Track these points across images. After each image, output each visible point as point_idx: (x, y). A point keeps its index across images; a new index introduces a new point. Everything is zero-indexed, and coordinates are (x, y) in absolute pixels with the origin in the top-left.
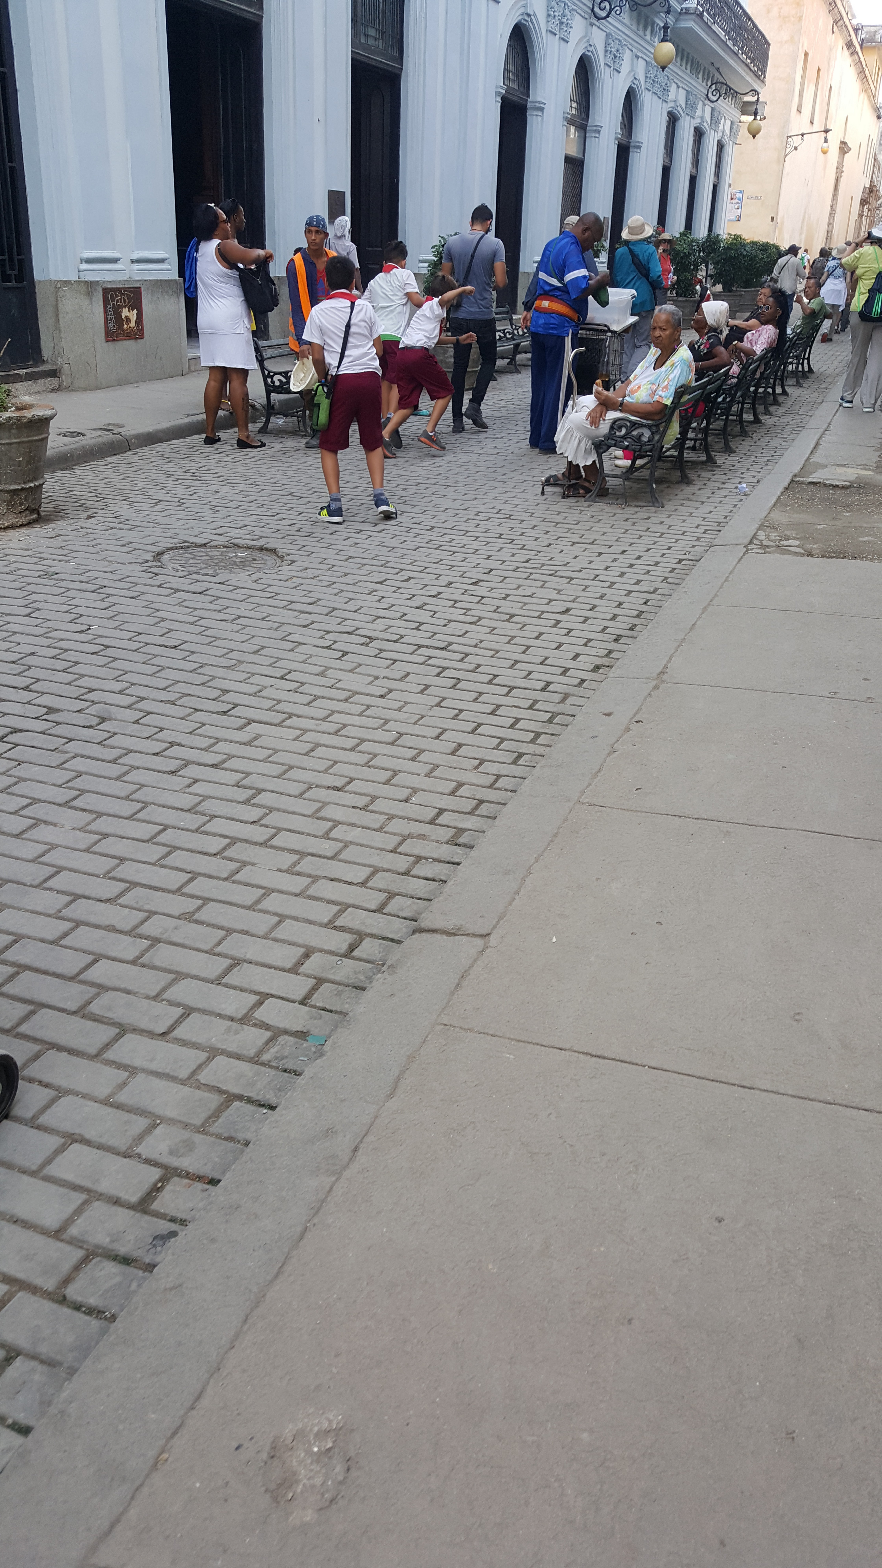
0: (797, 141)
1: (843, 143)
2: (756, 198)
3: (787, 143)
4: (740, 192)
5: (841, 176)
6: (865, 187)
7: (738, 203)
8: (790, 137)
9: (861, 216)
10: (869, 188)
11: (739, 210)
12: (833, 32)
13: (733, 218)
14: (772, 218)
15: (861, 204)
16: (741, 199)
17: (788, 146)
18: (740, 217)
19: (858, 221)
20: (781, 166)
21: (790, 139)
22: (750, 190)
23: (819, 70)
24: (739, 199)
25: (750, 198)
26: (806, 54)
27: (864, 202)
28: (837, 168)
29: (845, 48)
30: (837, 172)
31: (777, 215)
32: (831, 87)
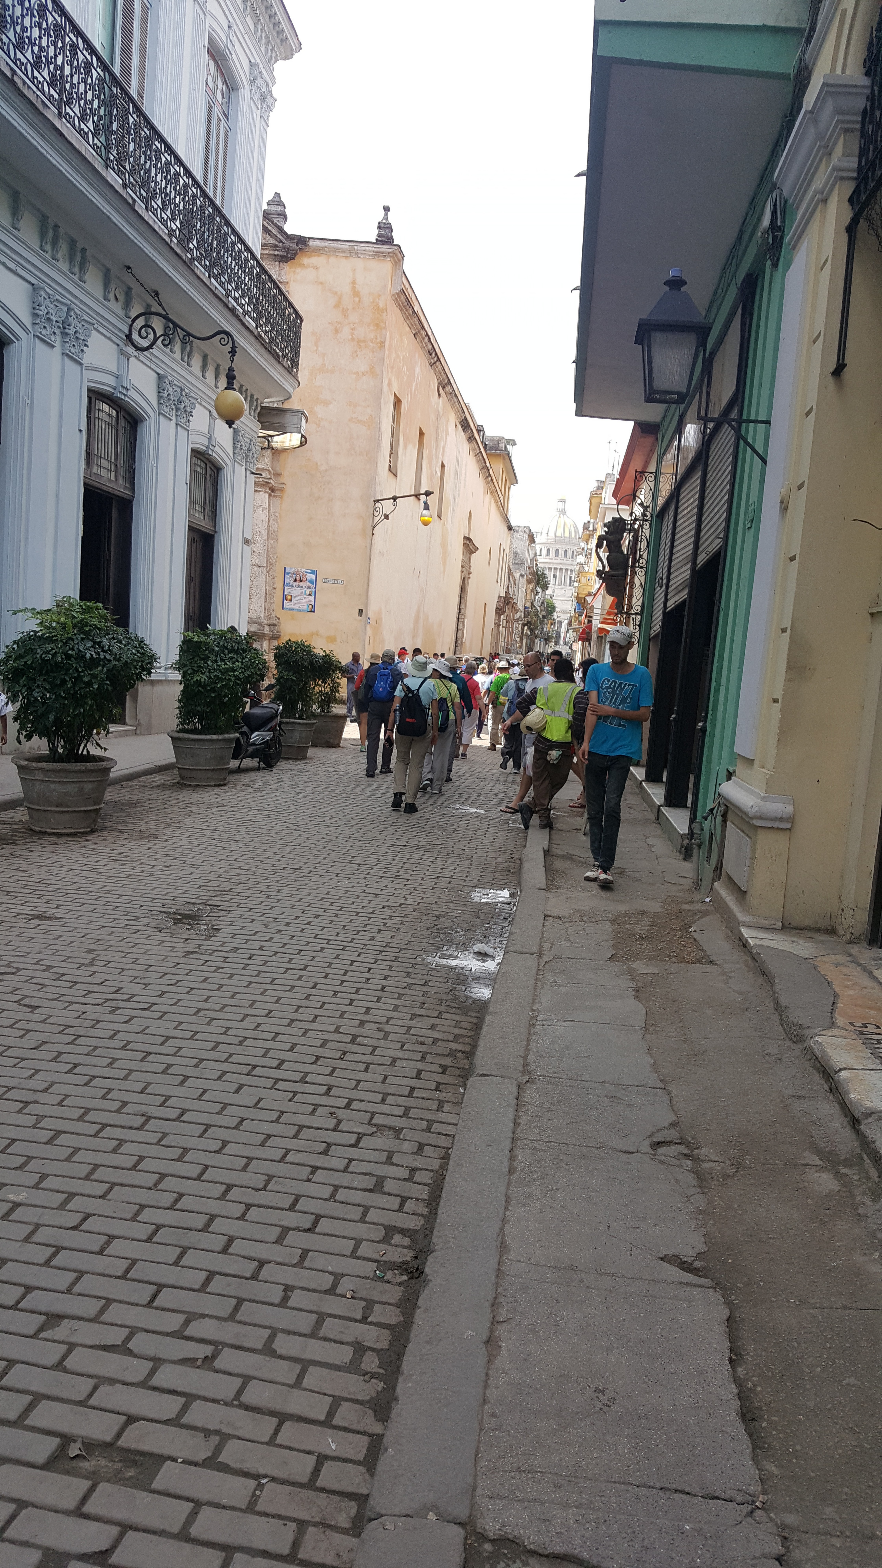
0: (387, 506)
1: (467, 539)
2: (336, 582)
3: (375, 509)
4: (313, 572)
5: (469, 578)
6: (499, 596)
7: (309, 587)
8: (378, 501)
9: (497, 625)
10: (505, 598)
11: (312, 598)
12: (439, 395)
13: (304, 607)
14: (361, 611)
15: (496, 612)
16: (314, 582)
17: (376, 514)
18: (313, 606)
19: (495, 630)
20: (369, 541)
21: (378, 504)
22: (326, 569)
23: (422, 434)
24: (311, 582)
25: (327, 581)
26: (398, 402)
27: (499, 611)
28: (462, 567)
29: (459, 426)
30: (462, 572)
31: (367, 604)
32: (443, 466)
